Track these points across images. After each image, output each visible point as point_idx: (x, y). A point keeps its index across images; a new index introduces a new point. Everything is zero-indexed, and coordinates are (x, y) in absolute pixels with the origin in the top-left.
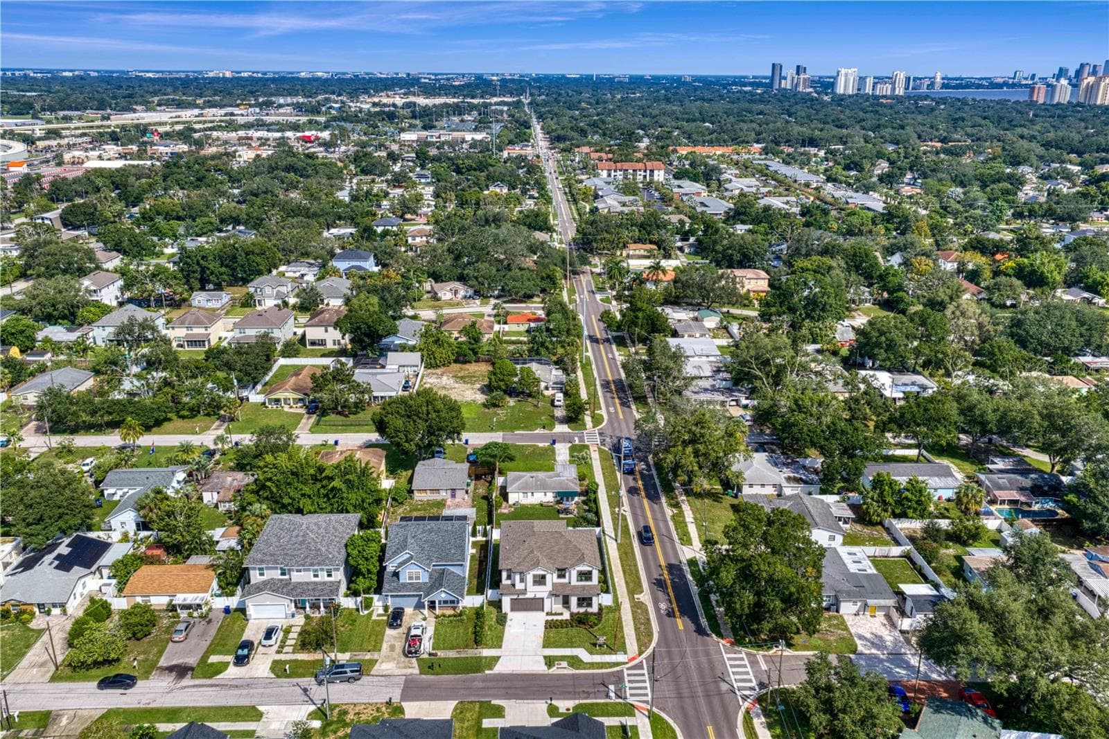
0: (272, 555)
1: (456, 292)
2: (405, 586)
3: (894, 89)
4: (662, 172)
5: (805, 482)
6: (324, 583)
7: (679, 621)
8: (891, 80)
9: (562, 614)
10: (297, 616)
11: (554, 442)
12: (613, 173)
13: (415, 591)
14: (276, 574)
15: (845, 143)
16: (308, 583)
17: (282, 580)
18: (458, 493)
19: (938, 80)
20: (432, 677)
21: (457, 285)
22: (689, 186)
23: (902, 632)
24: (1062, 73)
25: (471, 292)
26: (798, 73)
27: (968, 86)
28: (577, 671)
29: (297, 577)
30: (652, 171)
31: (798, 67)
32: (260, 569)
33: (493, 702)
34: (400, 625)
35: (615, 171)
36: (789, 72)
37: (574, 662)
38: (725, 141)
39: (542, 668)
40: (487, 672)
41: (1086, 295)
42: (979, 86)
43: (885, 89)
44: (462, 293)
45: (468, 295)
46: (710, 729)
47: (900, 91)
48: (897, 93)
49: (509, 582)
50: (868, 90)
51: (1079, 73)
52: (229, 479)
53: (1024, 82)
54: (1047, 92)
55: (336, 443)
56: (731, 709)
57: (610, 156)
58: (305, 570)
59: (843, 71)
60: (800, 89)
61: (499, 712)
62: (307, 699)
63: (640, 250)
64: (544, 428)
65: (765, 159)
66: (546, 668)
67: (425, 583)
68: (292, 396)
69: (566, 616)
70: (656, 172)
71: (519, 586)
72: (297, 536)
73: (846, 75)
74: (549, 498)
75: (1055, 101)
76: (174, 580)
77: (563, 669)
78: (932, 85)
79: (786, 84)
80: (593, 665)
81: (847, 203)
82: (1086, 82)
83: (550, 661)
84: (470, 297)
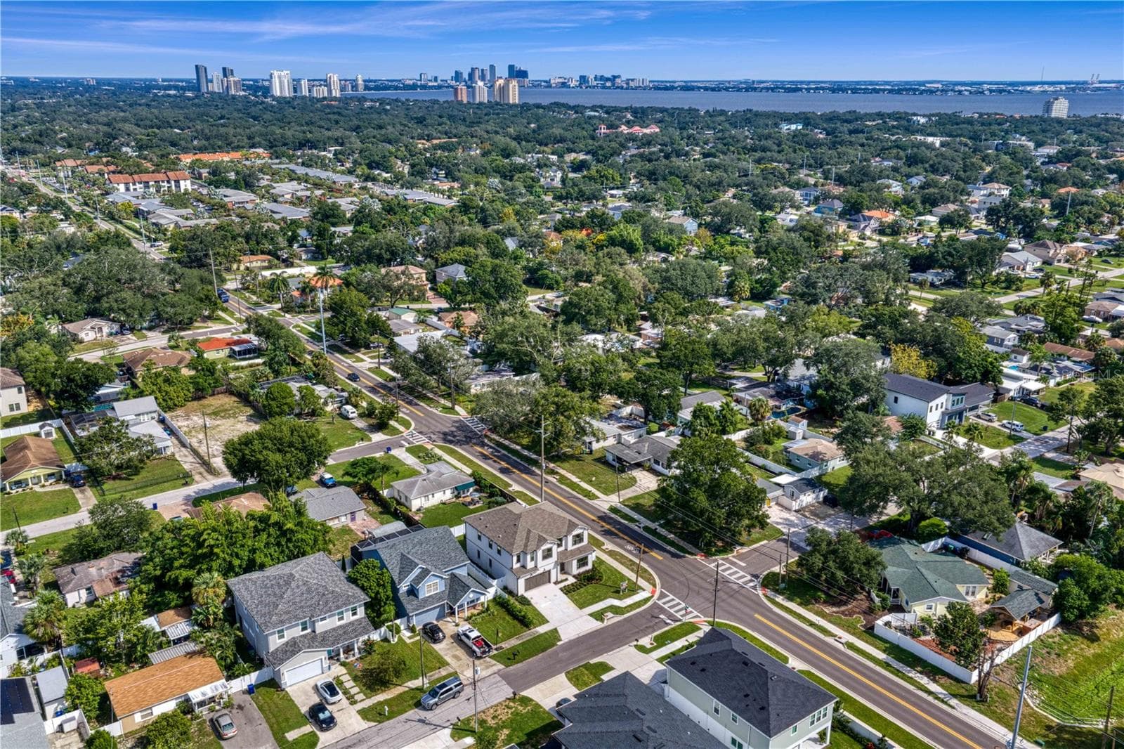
0: (288, 612)
1: (100, 329)
2: (426, 600)
3: (330, 91)
4: (188, 182)
5: (635, 427)
6: (351, 623)
7: (653, 554)
8: (326, 83)
9: (566, 580)
10: (333, 667)
11: (389, 449)
12: (132, 187)
13: (438, 602)
14: (297, 632)
15: (342, 144)
16: (334, 629)
17: (304, 636)
18: (357, 515)
19: (360, 82)
20: (519, 665)
21: (97, 322)
22: (234, 195)
23: (796, 511)
24: (458, 76)
25: (116, 327)
26: (225, 75)
27: (386, 88)
28: (625, 616)
29: (321, 627)
30: (177, 182)
31: (224, 69)
32: (279, 632)
33: (592, 661)
34: (444, 637)
35: (134, 184)
36: (215, 74)
37: (616, 610)
38: (220, 147)
39: (596, 625)
40: (559, 643)
41: (663, 255)
42: (396, 88)
43: (322, 92)
44: (106, 330)
45: (114, 331)
46: (756, 615)
47: (336, 93)
48: (334, 95)
49: (518, 565)
50: (305, 92)
51: (471, 75)
52: (93, 571)
53: (430, 84)
54: (468, 92)
55: (155, 506)
56: (754, 598)
57: (112, 168)
58: (330, 617)
59: (276, 74)
60: (233, 92)
61: (606, 668)
62: (433, 727)
63: (257, 261)
64: (362, 440)
65: (280, 163)
66: (599, 623)
67: (442, 592)
68: (42, 472)
69: (572, 580)
70: (182, 183)
71: (530, 565)
72: (298, 587)
73: (280, 77)
74: (447, 495)
75: (477, 101)
76: (170, 682)
77: (611, 619)
78: (355, 87)
79: (216, 87)
80: (632, 607)
81: (406, 199)
82: (498, 83)
83: (599, 616)
84: (117, 334)
